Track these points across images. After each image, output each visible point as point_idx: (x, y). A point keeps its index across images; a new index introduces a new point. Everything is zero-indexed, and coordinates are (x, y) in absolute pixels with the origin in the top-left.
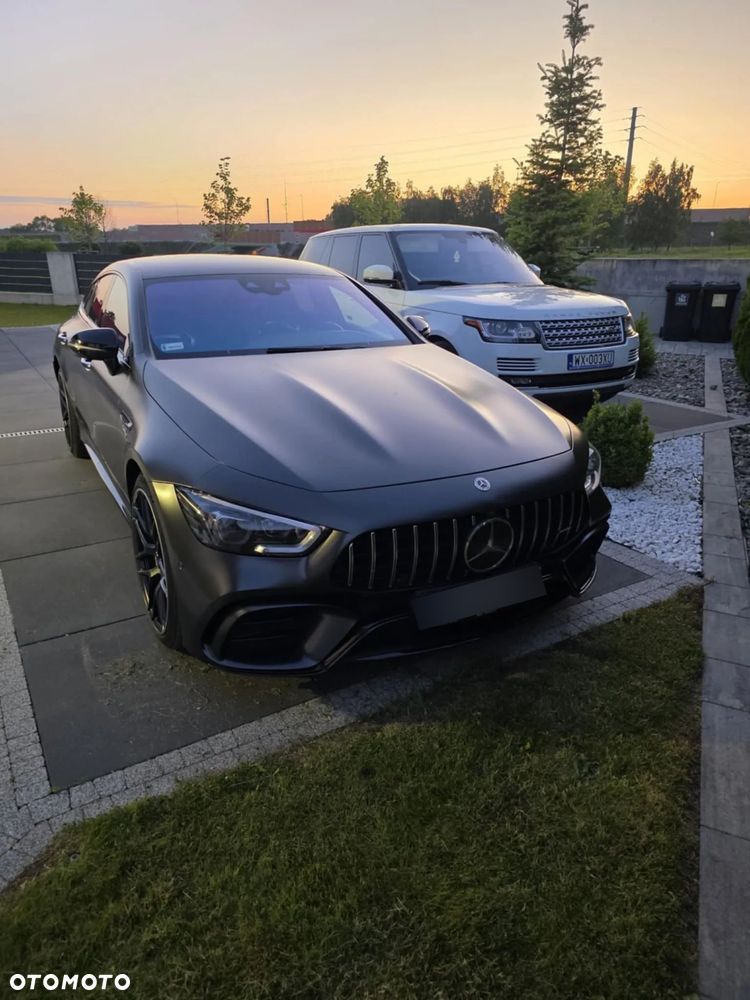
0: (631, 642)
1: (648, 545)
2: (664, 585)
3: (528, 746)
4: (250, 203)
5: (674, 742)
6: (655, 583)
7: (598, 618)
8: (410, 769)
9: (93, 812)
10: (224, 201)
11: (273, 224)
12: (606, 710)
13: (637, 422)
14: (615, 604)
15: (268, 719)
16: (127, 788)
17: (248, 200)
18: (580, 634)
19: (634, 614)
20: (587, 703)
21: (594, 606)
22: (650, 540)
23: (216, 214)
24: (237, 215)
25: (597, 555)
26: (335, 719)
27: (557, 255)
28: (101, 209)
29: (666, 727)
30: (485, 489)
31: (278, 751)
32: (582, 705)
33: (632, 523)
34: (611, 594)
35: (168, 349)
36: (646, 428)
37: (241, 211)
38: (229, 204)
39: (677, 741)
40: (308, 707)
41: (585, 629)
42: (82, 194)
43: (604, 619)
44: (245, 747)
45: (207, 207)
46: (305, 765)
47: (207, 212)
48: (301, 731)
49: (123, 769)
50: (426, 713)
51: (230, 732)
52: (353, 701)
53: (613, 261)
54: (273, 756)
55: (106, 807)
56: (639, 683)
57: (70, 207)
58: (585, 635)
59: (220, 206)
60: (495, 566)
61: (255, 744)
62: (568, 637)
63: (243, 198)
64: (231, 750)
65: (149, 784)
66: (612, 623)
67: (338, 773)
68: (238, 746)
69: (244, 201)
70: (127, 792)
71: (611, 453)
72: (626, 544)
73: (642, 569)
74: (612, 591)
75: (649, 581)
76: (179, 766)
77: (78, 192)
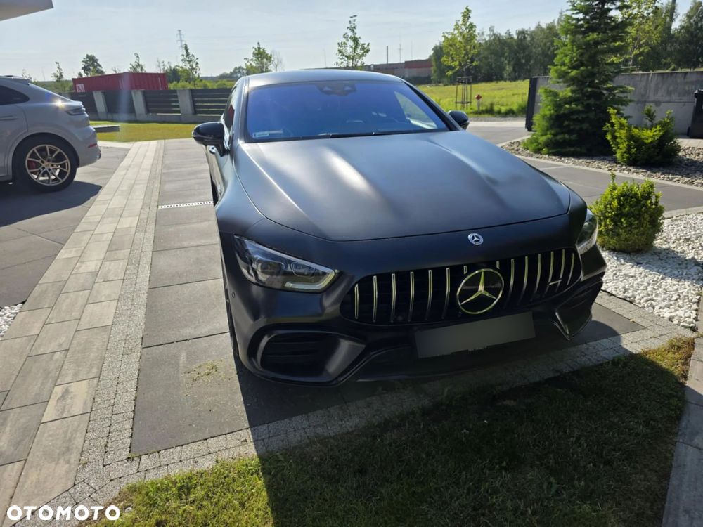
0: (616, 383)
1: (647, 301)
2: (657, 335)
3: (504, 464)
4: (370, 47)
5: (642, 477)
6: (648, 333)
7: (589, 360)
8: (398, 473)
9: (151, 477)
10: (351, 47)
11: (391, 64)
12: (583, 440)
13: (649, 198)
14: (607, 349)
15: (298, 418)
16: (181, 461)
17: (368, 45)
18: (570, 372)
19: (623, 359)
20: (566, 432)
21: (588, 349)
22: (650, 297)
23: (346, 56)
24: (361, 56)
25: (594, 305)
26: (347, 423)
27: (596, 70)
28: (270, 58)
29: (637, 462)
30: (477, 243)
31: (297, 444)
32: (560, 433)
33: (636, 282)
34: (605, 340)
35: (257, 136)
36: (656, 203)
37: (363, 54)
38: (355, 49)
39: (646, 476)
40: (329, 412)
41: (575, 369)
42: (259, 48)
43: (594, 361)
44: (274, 439)
45: (340, 52)
46: (315, 459)
47: (339, 56)
48: (320, 430)
49: (182, 445)
50: (422, 426)
51: (266, 425)
52: (365, 410)
53: (648, 74)
54: (293, 448)
55: (163, 473)
56: (616, 420)
57: (251, 57)
58: (576, 373)
59: (349, 51)
60: (484, 311)
61: (282, 437)
62: (558, 374)
63: (364, 44)
64: (263, 440)
65: (197, 459)
66: (601, 365)
67: (337, 469)
68: (269, 437)
69: (366, 46)
70: (180, 464)
71: (622, 223)
72: (628, 299)
73: (638, 321)
74: (607, 338)
75: (643, 331)
76: (222, 448)
77: (256, 46)
